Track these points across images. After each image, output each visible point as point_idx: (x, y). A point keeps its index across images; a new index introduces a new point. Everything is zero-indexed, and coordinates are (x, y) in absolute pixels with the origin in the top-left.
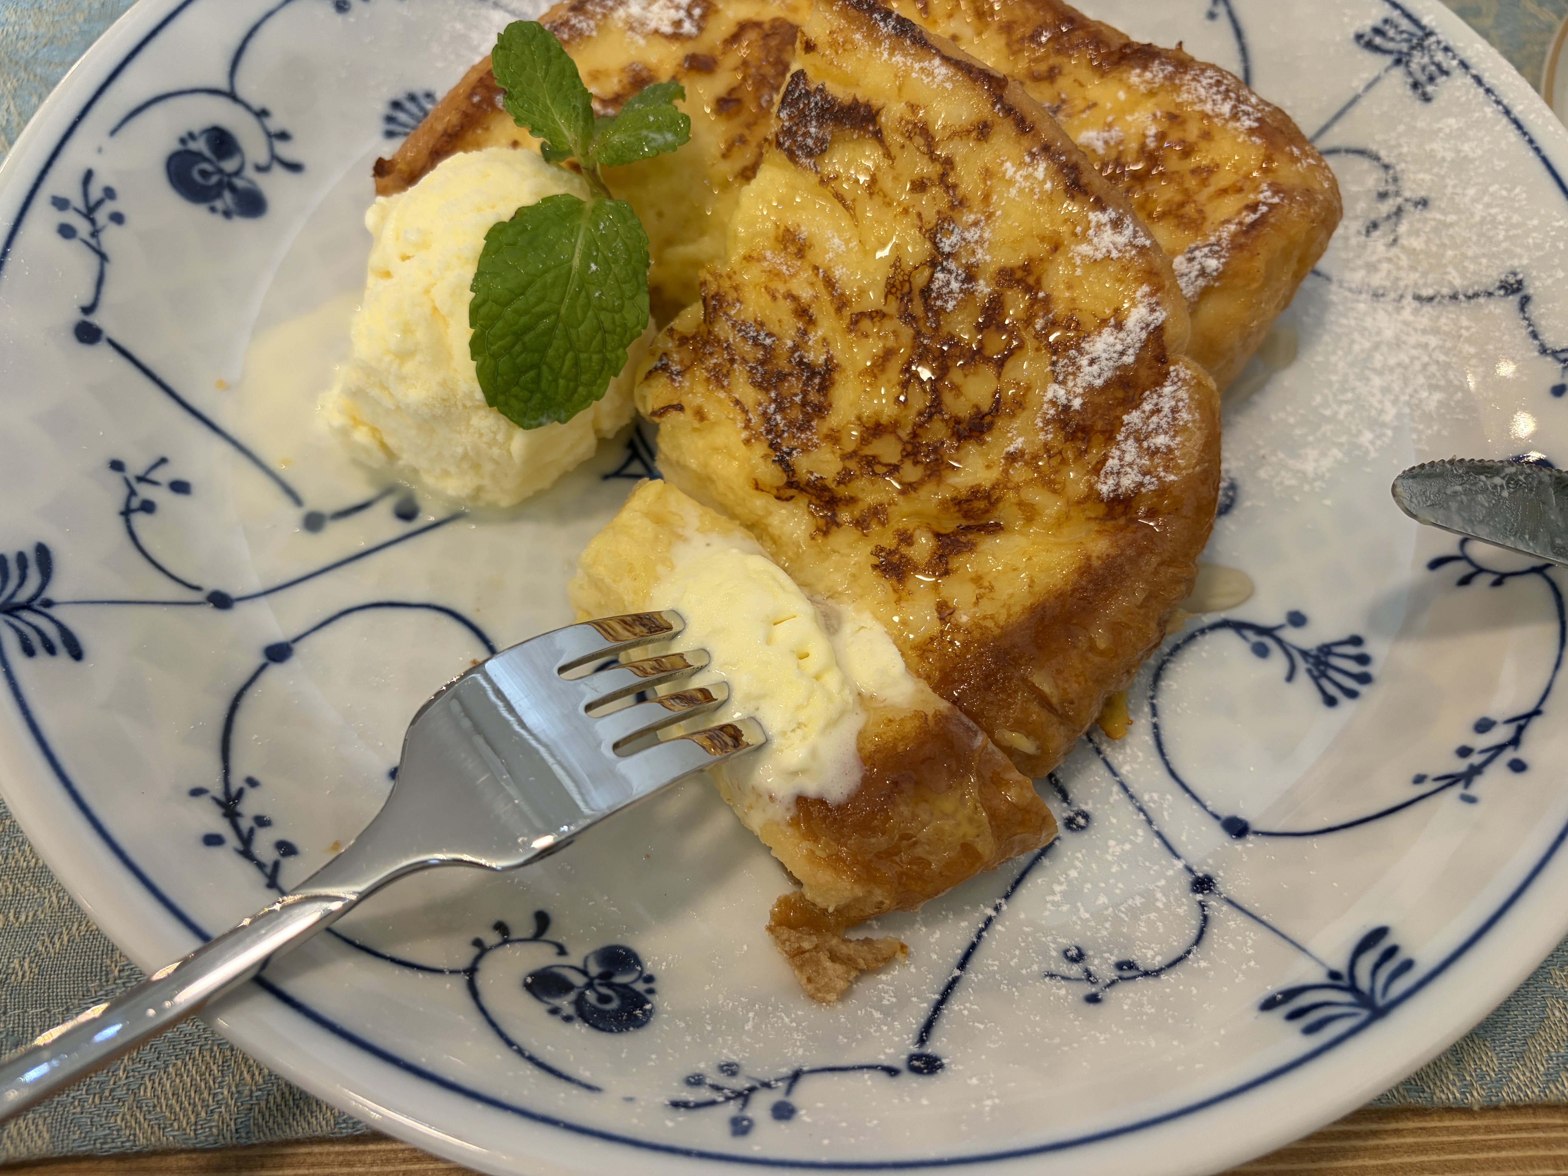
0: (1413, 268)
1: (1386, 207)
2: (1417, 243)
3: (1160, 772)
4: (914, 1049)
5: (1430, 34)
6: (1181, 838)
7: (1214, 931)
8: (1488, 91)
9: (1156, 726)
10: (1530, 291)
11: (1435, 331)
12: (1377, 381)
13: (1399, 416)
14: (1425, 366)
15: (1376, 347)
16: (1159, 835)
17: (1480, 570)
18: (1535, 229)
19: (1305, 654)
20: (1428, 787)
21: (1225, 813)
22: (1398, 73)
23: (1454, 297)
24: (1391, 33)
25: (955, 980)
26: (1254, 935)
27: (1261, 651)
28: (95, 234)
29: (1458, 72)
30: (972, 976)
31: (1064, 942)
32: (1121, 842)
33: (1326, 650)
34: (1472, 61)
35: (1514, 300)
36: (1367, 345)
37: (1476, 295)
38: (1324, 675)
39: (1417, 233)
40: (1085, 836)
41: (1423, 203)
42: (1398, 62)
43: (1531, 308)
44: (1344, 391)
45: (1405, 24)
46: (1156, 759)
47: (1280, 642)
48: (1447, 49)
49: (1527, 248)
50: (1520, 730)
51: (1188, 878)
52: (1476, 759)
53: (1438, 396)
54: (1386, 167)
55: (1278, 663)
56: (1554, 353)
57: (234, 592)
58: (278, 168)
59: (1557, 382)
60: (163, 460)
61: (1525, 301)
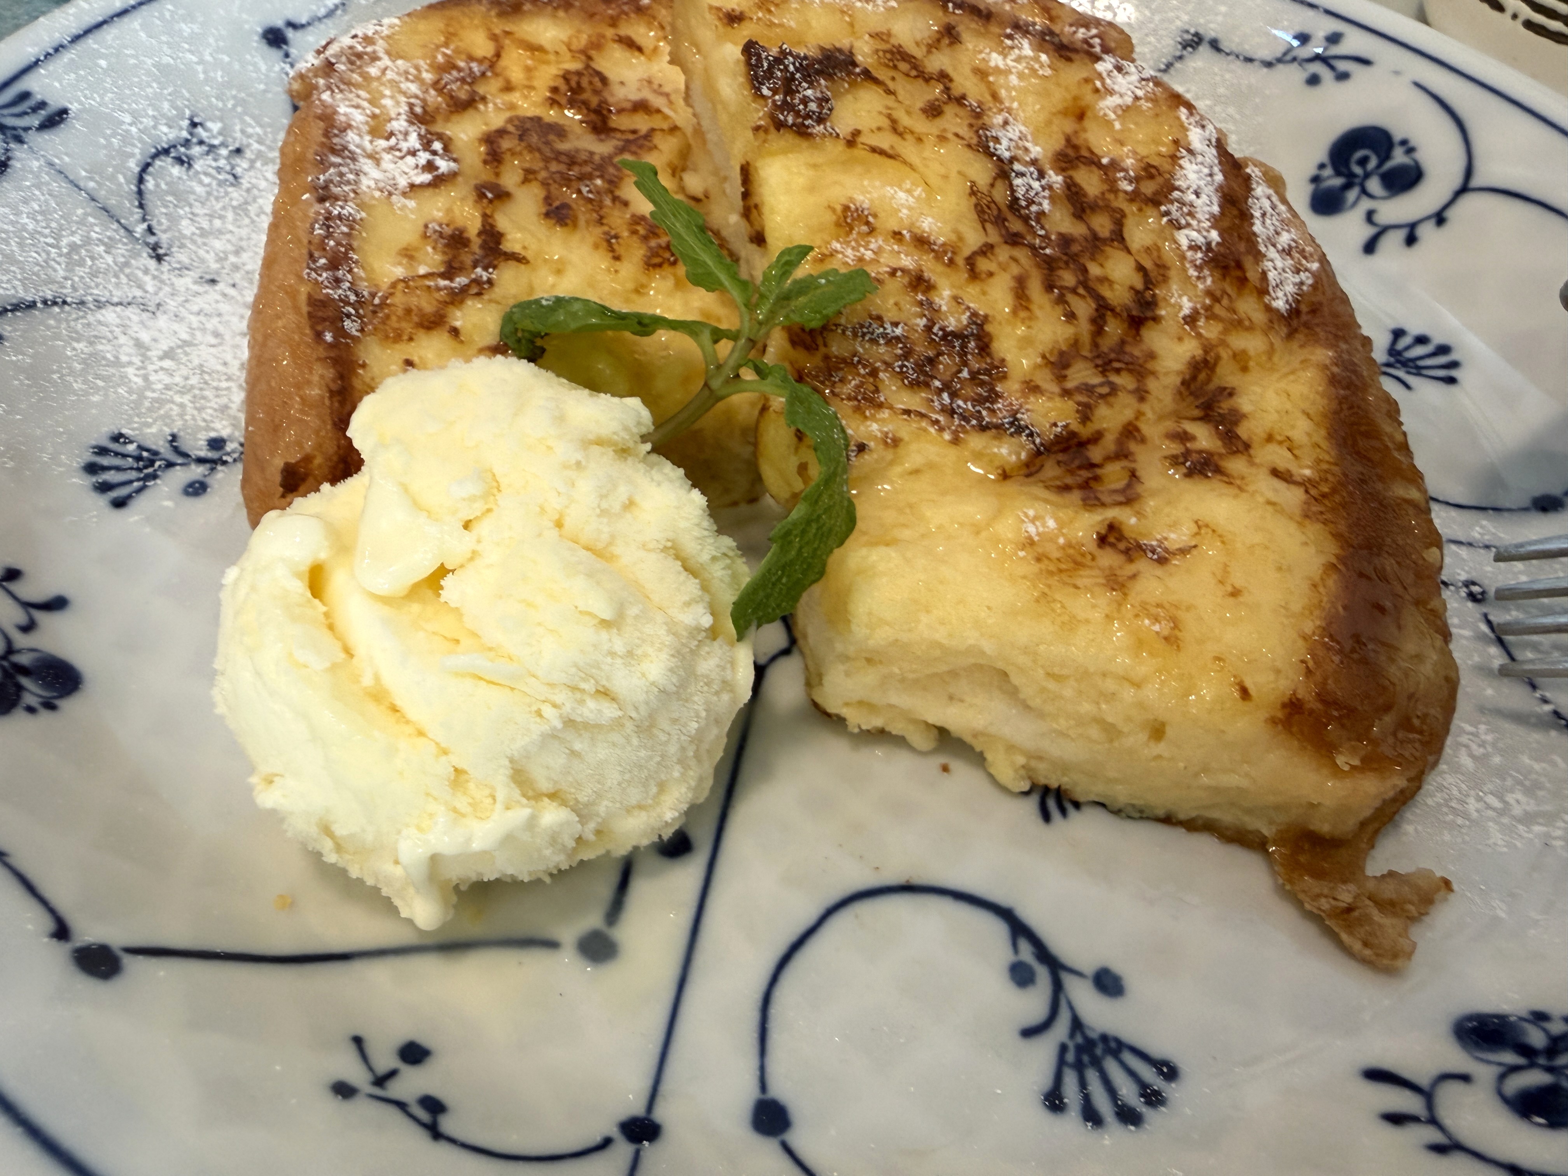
10: (1213, 34)
17: (1413, 226)
33: (1395, 352)
35: (1203, 49)
37: (1170, 65)
38: (1418, 368)
43: (1224, 45)
49: (1177, 9)
56: (1280, 60)
57: (634, 1106)
58: (40, 616)
59: (1305, 75)
60: (358, 1041)
61: (1215, 45)
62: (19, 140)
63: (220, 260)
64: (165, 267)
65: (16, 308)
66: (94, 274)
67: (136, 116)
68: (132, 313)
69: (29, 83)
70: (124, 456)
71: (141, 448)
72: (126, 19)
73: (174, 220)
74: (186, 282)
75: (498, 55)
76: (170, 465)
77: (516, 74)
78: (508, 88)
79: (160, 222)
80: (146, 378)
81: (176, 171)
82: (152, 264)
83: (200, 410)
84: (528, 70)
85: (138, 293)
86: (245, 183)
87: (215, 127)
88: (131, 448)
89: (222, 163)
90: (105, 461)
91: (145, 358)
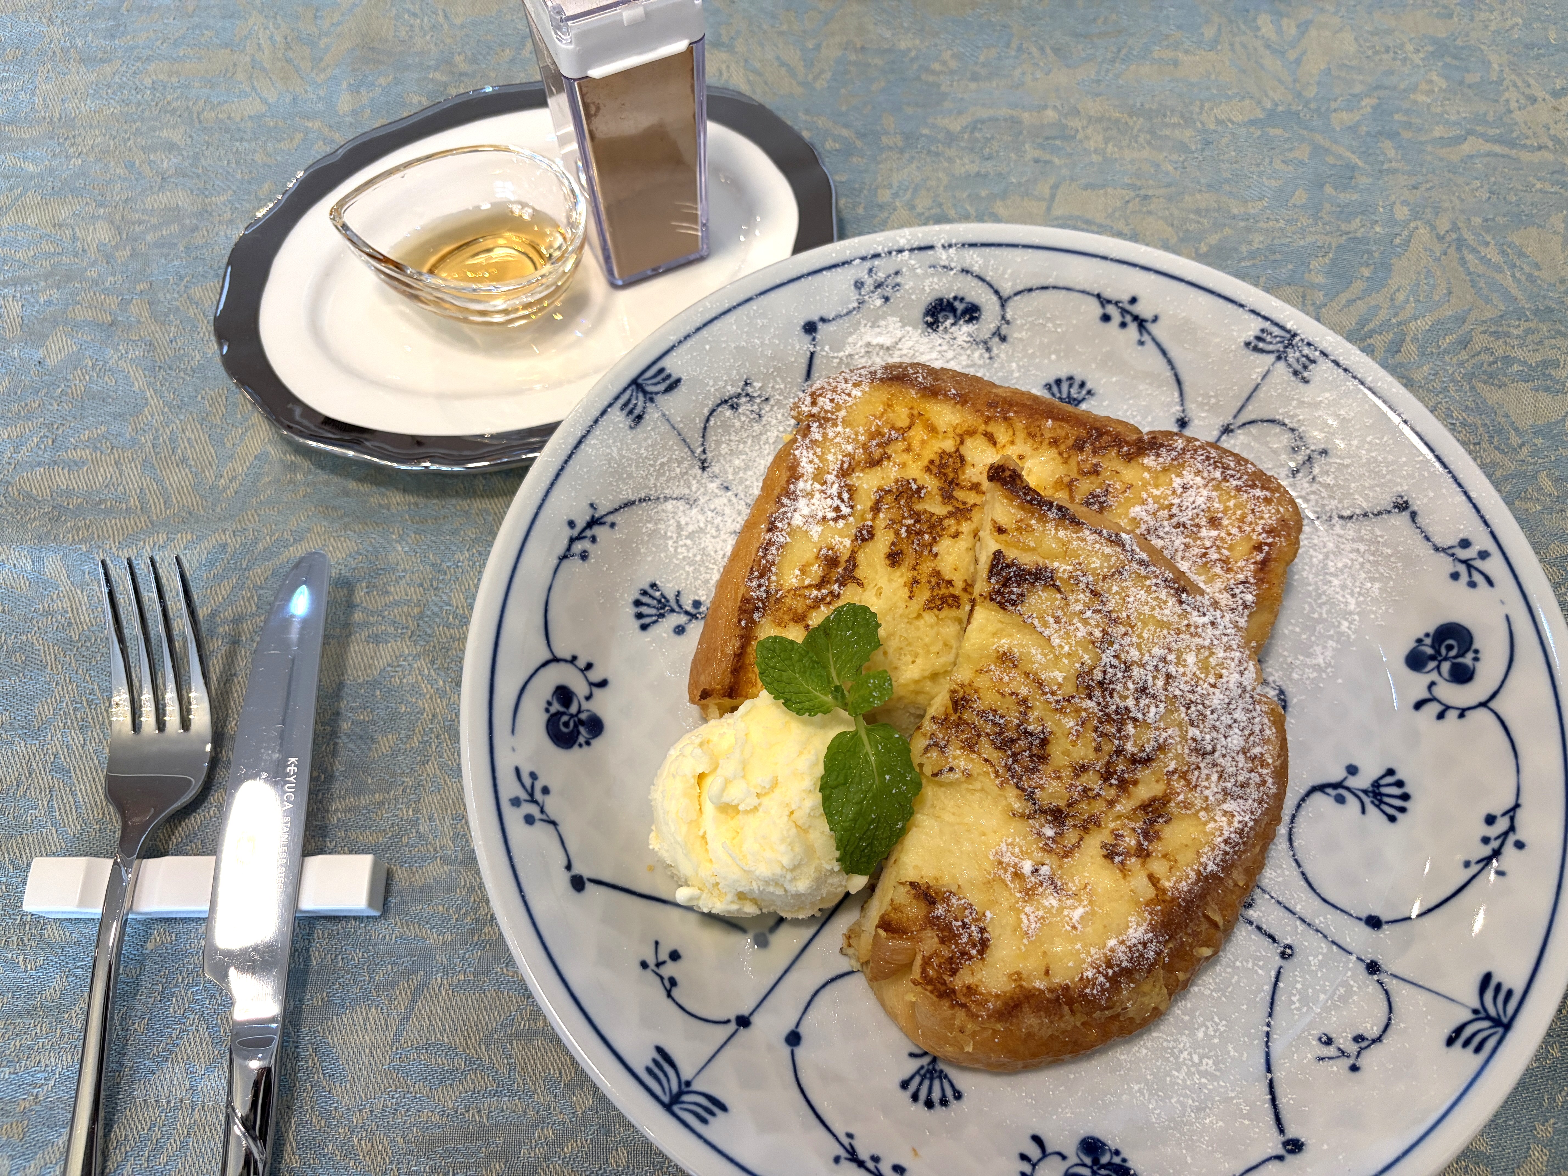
0: (1332, 497)
1: (1301, 457)
2: (1329, 480)
3: (1318, 902)
4: (1282, 1139)
5: (1295, 335)
6: (1347, 941)
7: (1395, 999)
8: (1346, 370)
9: (1303, 874)
10: (1415, 508)
11: (1361, 540)
12: (1336, 582)
13: (1358, 604)
14: (1362, 565)
15: (1327, 556)
16: (1334, 943)
17: (1447, 708)
18: (1405, 464)
19: (1365, 792)
20: (1475, 869)
21: (1364, 915)
22: (1281, 365)
23: (1365, 515)
24: (1269, 339)
25: (1271, 1081)
26: (1419, 995)
27: (1340, 800)
28: (542, 811)
29: (1321, 359)
30: (1279, 1075)
31: (1316, 1032)
32: (1315, 956)
33: (1376, 784)
34: (1328, 350)
35: (1406, 515)
36: (1321, 557)
37: (1380, 513)
38: (1381, 802)
39: (1327, 473)
40: (1295, 960)
41: (1324, 452)
42: (1279, 358)
43: (1419, 519)
44: (1319, 596)
45: (1276, 331)
46: (1311, 894)
47: (1348, 789)
48: (1309, 344)
49: (1403, 477)
50: (1512, 819)
51: (1363, 966)
52: (1495, 844)
53: (1377, 585)
54: (1292, 430)
55: (1353, 804)
56: (1444, 550)
57: (746, 1011)
58: (596, 691)
59: (1452, 570)
60: (657, 943)
61: (1414, 515)
62: (652, 400)
63: (735, 473)
64: (706, 474)
65: (626, 505)
66: (668, 481)
67: (716, 380)
68: (681, 504)
69: (666, 363)
70: (653, 598)
71: (662, 595)
72: (728, 316)
73: (718, 443)
74: (713, 486)
75: (910, 428)
76: (672, 611)
77: (916, 442)
78: (908, 450)
79: (711, 445)
80: (676, 548)
81: (729, 413)
82: (700, 471)
83: (696, 579)
84: (923, 442)
85: (687, 491)
86: (764, 422)
87: (758, 385)
88: (658, 594)
89: (755, 407)
90: (645, 599)
91: (679, 536)
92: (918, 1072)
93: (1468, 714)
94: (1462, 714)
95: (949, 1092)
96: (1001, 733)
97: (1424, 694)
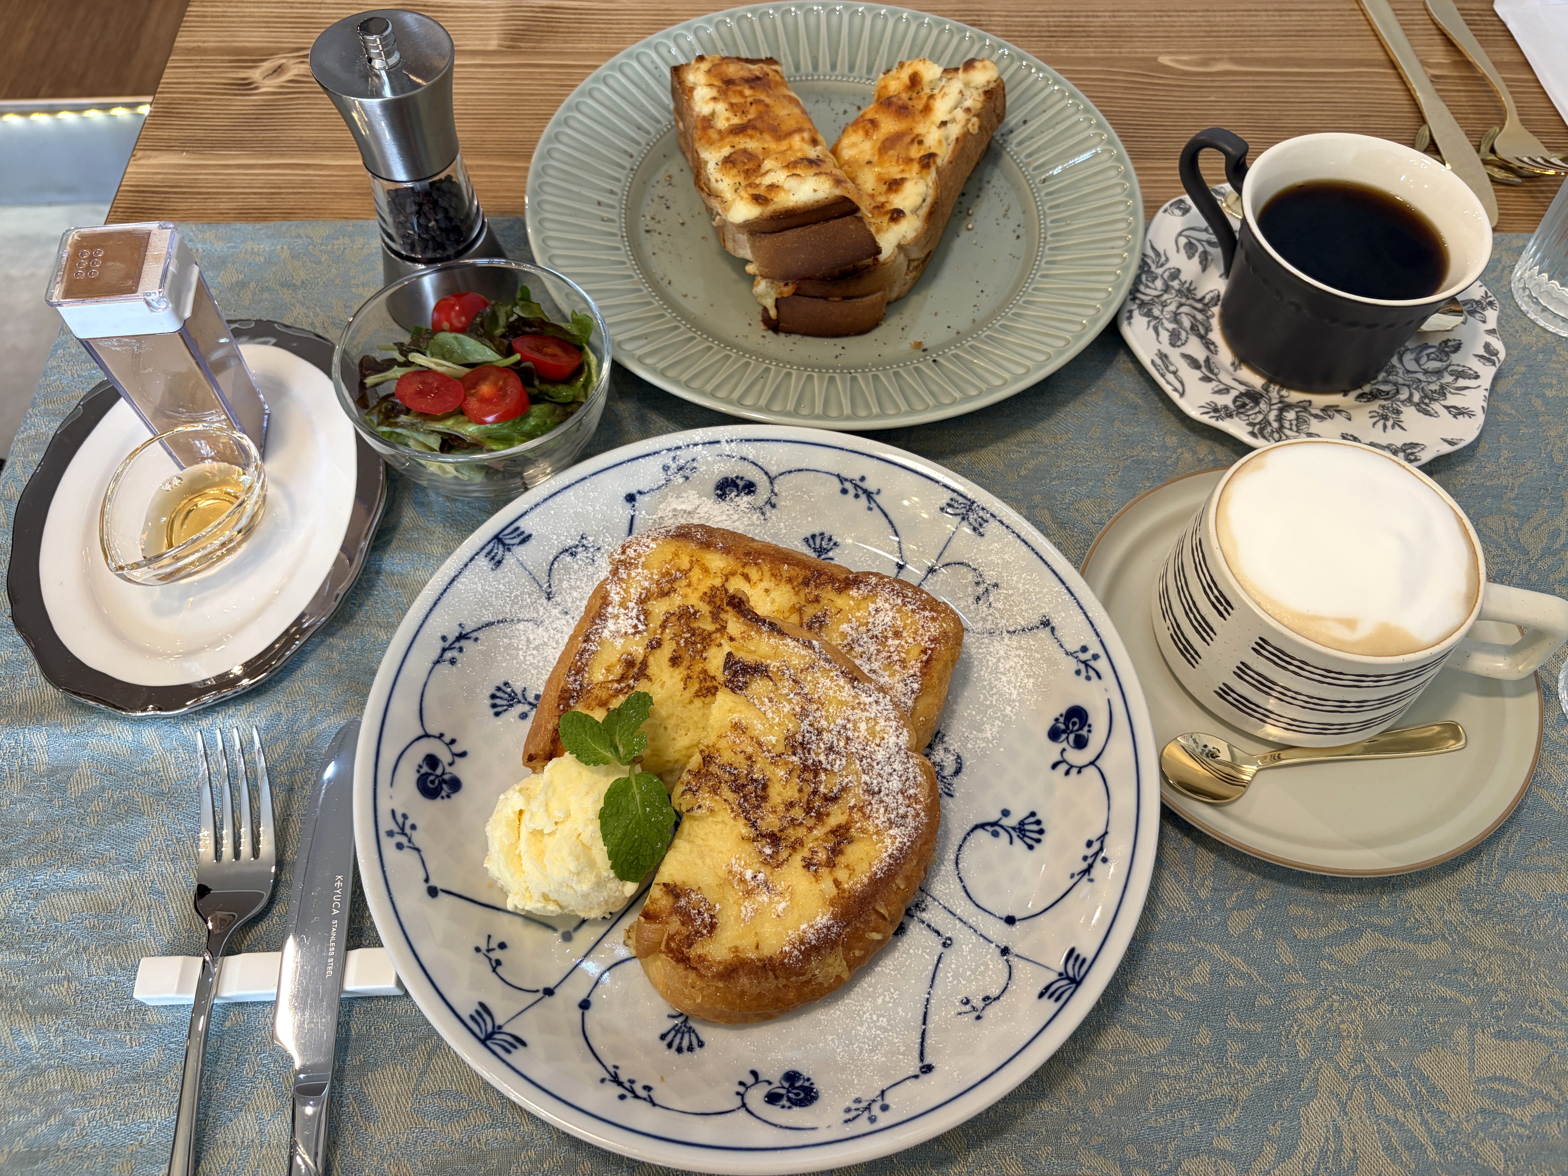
0: (1002, 618)
1: (981, 589)
2: (1000, 605)
3: (973, 907)
4: (920, 1065)
5: (973, 502)
6: (990, 933)
7: (1014, 971)
8: (1007, 527)
9: (964, 887)
10: (1054, 625)
11: (1021, 648)
12: (1004, 679)
13: (1019, 694)
14: (1022, 666)
15: (999, 660)
16: (981, 935)
17: (1072, 766)
18: (1047, 593)
19: (1014, 828)
20: (1076, 878)
21: (1004, 915)
22: (965, 523)
23: (1023, 630)
24: (956, 505)
25: (924, 1030)
26: (1030, 967)
27: (995, 834)
28: (410, 841)
29: (991, 520)
30: (930, 1026)
31: (960, 997)
32: (967, 945)
33: (1022, 823)
34: (996, 513)
35: (1048, 629)
36: (995, 661)
37: (1032, 629)
38: (1024, 835)
39: (998, 600)
40: (952, 948)
41: (996, 585)
42: (963, 519)
43: (1056, 633)
44: (991, 689)
45: (961, 500)
46: (969, 902)
47: (1002, 827)
48: (983, 509)
49: (1046, 603)
50: (1102, 842)
51: (998, 951)
52: (1090, 861)
53: (1032, 680)
54: (975, 570)
55: (1004, 836)
56: (1071, 654)
57: (551, 985)
58: (457, 759)
59: (1076, 668)
60: (489, 935)
61: (1053, 629)
62: (509, 550)
63: (573, 602)
64: (550, 603)
65: (487, 625)
66: (521, 608)
67: (558, 536)
68: (530, 625)
69: (521, 523)
70: (506, 693)
71: (513, 691)
72: (568, 490)
73: (561, 581)
74: (556, 612)
75: (690, 570)
76: (519, 702)
77: (694, 580)
78: (689, 585)
79: (555, 581)
80: (525, 657)
81: (569, 559)
82: (546, 601)
83: (538, 679)
84: (700, 580)
85: (535, 615)
86: (596, 565)
87: (591, 539)
88: (509, 690)
89: (590, 555)
90: (499, 694)
91: (528, 647)
92: (673, 1028)
93: (1083, 770)
94: (1080, 770)
95: (695, 1042)
96: (734, 781)
97: (1058, 758)
